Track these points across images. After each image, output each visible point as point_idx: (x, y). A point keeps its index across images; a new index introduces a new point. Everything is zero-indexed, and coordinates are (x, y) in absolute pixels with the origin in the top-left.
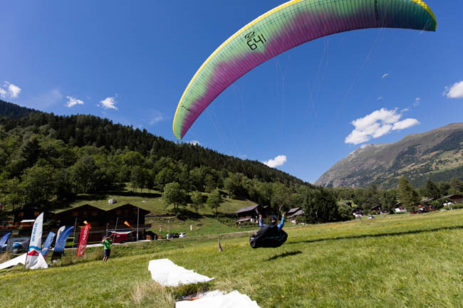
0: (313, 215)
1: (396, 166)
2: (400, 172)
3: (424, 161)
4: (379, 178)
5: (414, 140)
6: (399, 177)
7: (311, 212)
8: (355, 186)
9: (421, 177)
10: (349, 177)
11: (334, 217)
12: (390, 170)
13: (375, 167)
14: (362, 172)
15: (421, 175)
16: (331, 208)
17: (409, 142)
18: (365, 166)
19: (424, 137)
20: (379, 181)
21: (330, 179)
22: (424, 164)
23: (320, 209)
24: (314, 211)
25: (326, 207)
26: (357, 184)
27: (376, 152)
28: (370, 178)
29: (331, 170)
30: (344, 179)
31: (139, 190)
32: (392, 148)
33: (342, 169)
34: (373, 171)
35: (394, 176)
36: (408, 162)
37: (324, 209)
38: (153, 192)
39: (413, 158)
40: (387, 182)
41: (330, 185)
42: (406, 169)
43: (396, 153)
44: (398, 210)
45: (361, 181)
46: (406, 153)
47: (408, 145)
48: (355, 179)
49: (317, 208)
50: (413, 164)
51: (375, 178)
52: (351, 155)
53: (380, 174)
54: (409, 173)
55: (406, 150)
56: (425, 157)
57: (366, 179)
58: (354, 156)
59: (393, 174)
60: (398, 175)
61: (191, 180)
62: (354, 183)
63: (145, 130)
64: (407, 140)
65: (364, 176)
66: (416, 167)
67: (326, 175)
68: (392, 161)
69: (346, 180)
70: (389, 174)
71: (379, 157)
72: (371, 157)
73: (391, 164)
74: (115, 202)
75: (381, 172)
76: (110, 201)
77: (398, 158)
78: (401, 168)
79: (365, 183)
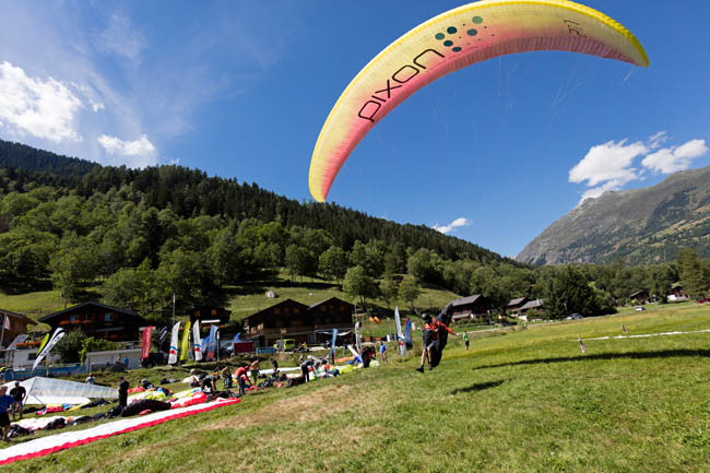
0: (561, 307)
1: (654, 225)
2: (658, 235)
3: (700, 215)
4: (623, 247)
5: (685, 181)
6: (657, 245)
7: (558, 303)
8: (584, 260)
9: (696, 244)
10: (573, 246)
11: (590, 309)
12: (642, 234)
13: (616, 229)
14: (594, 238)
15: (696, 239)
16: (587, 297)
17: (676, 184)
18: (601, 228)
19: (702, 176)
20: (624, 251)
21: (541, 250)
22: (702, 221)
23: (570, 298)
24: (562, 301)
25: (579, 295)
26: (586, 258)
27: (618, 204)
28: (609, 248)
29: (543, 236)
30: (565, 250)
31: (298, 279)
32: (646, 196)
33: (562, 234)
34: (615, 235)
35: (649, 243)
36: (673, 219)
37: (575, 298)
38: (316, 281)
39: (682, 213)
40: (637, 253)
41: (542, 261)
42: (670, 231)
43: (653, 204)
44: (672, 298)
45: (592, 252)
46: (670, 204)
47: (674, 190)
48: (583, 249)
49: (567, 297)
50: (682, 222)
51: (617, 247)
52: (577, 210)
53: (625, 241)
54: (676, 236)
55: (671, 198)
56: (702, 210)
57: (602, 249)
58: (580, 213)
59: (647, 240)
60: (656, 240)
61: (369, 262)
62: (582, 255)
63: (255, 185)
64: (673, 182)
65: (598, 244)
66: (687, 226)
67: (534, 244)
68: (646, 218)
69: (568, 252)
70: (640, 240)
71: (624, 212)
72: (610, 213)
73: (644, 224)
74: (277, 296)
75: (627, 237)
76: (269, 294)
77: (657, 212)
78: (663, 228)
79: (599, 256)
